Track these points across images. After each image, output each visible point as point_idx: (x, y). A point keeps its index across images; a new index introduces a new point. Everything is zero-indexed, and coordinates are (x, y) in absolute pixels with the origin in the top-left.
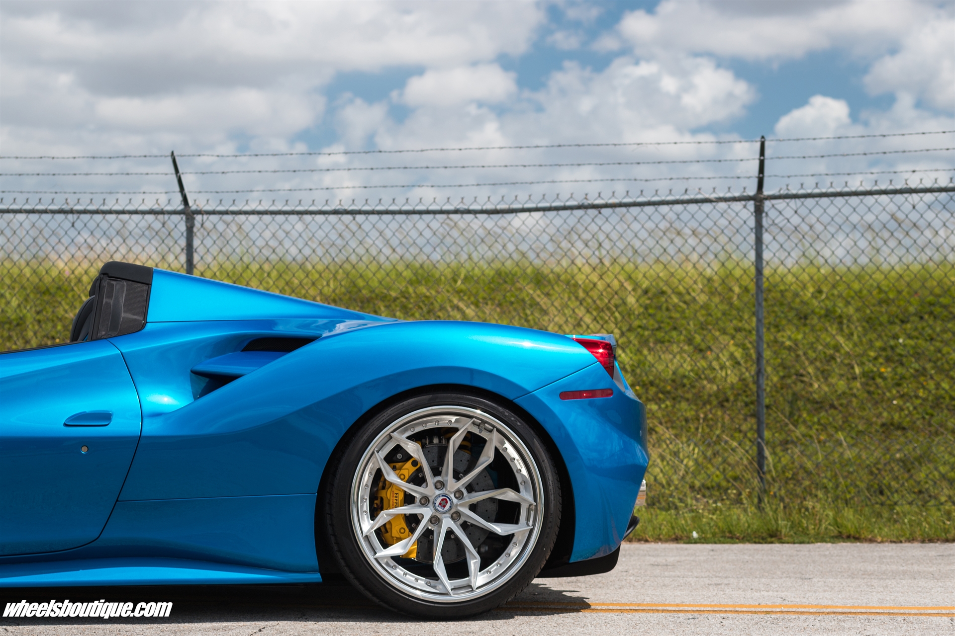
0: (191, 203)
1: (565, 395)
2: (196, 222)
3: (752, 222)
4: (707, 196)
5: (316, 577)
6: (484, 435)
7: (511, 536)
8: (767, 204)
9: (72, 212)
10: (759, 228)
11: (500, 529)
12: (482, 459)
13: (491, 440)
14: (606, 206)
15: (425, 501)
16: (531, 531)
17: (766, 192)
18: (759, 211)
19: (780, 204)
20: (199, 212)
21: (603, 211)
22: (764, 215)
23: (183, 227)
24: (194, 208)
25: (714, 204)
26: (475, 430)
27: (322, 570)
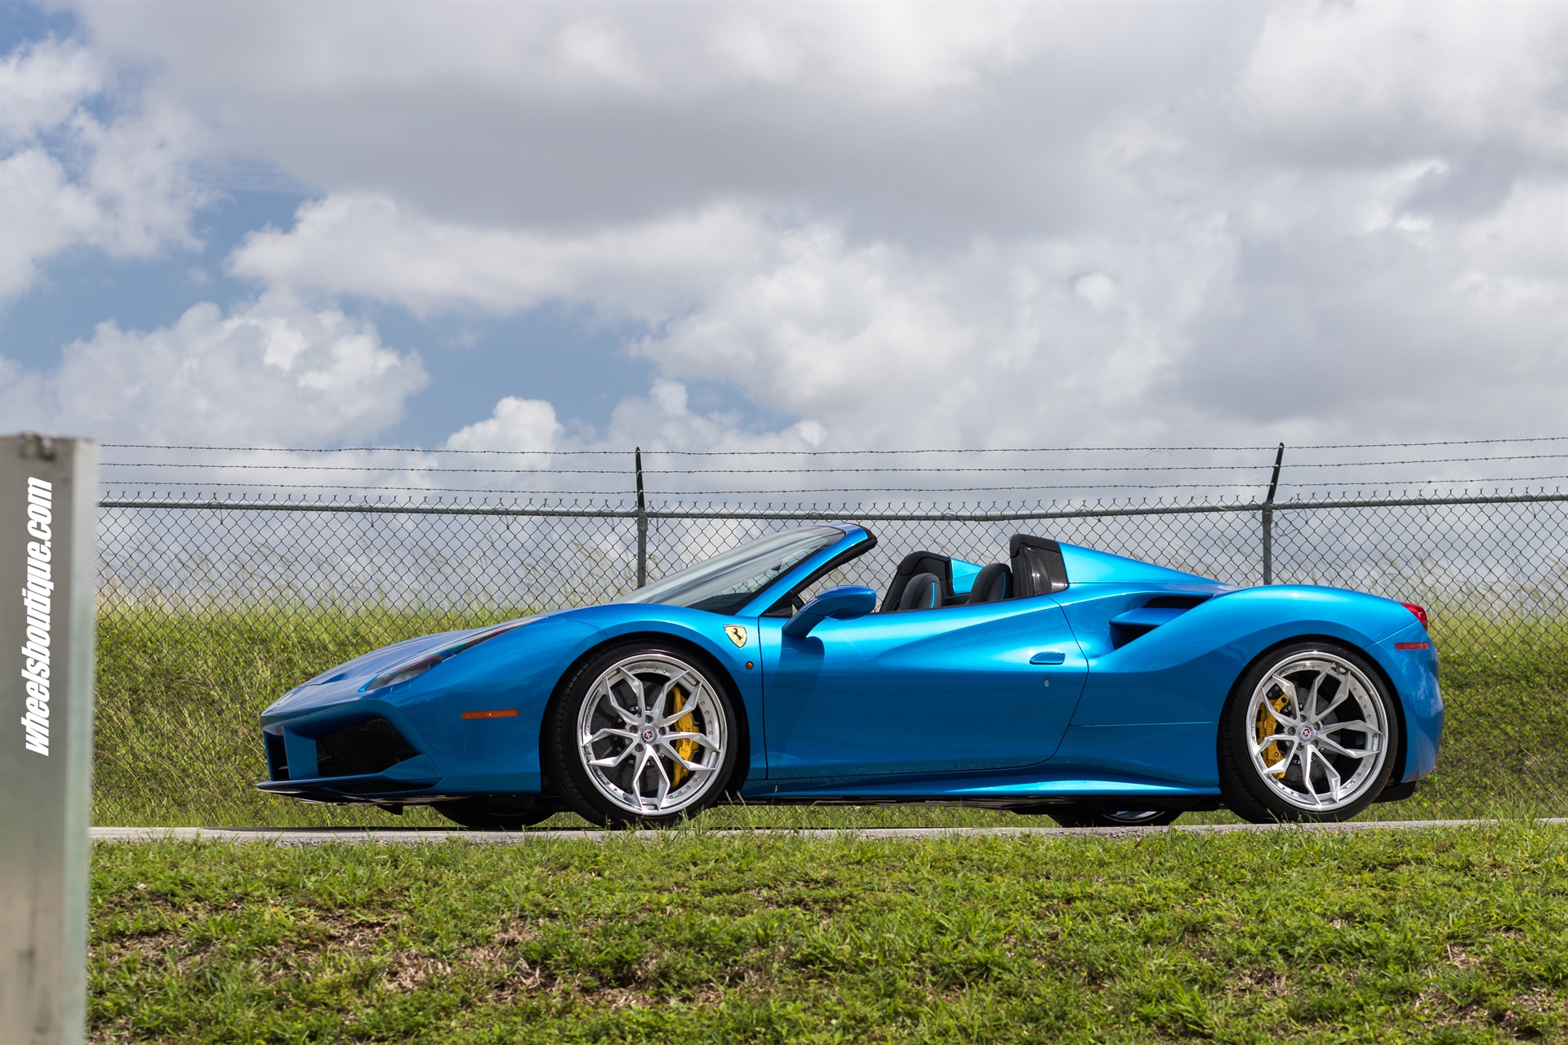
0: (646, 504)
1: (1400, 646)
2: (650, 526)
3: (1260, 533)
4: (1214, 504)
5: (1217, 791)
6: (1341, 678)
7: (1360, 760)
8: (1276, 515)
9: (507, 513)
10: (1267, 539)
11: (1353, 753)
12: (1337, 697)
13: (1346, 682)
14: (1107, 513)
15: (1293, 731)
16: (1377, 756)
17: (1276, 501)
18: (1267, 521)
19: (1291, 514)
20: (656, 515)
21: (1103, 518)
22: (1273, 525)
23: (634, 530)
24: (648, 510)
25: (1222, 513)
26: (1333, 673)
27: (1220, 786)
